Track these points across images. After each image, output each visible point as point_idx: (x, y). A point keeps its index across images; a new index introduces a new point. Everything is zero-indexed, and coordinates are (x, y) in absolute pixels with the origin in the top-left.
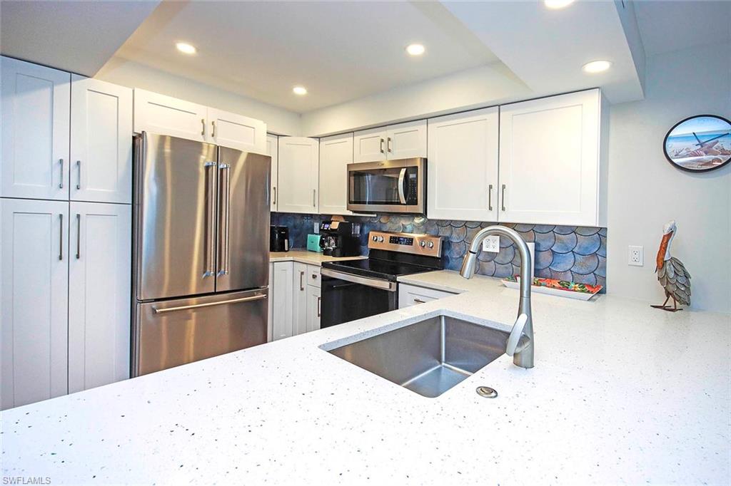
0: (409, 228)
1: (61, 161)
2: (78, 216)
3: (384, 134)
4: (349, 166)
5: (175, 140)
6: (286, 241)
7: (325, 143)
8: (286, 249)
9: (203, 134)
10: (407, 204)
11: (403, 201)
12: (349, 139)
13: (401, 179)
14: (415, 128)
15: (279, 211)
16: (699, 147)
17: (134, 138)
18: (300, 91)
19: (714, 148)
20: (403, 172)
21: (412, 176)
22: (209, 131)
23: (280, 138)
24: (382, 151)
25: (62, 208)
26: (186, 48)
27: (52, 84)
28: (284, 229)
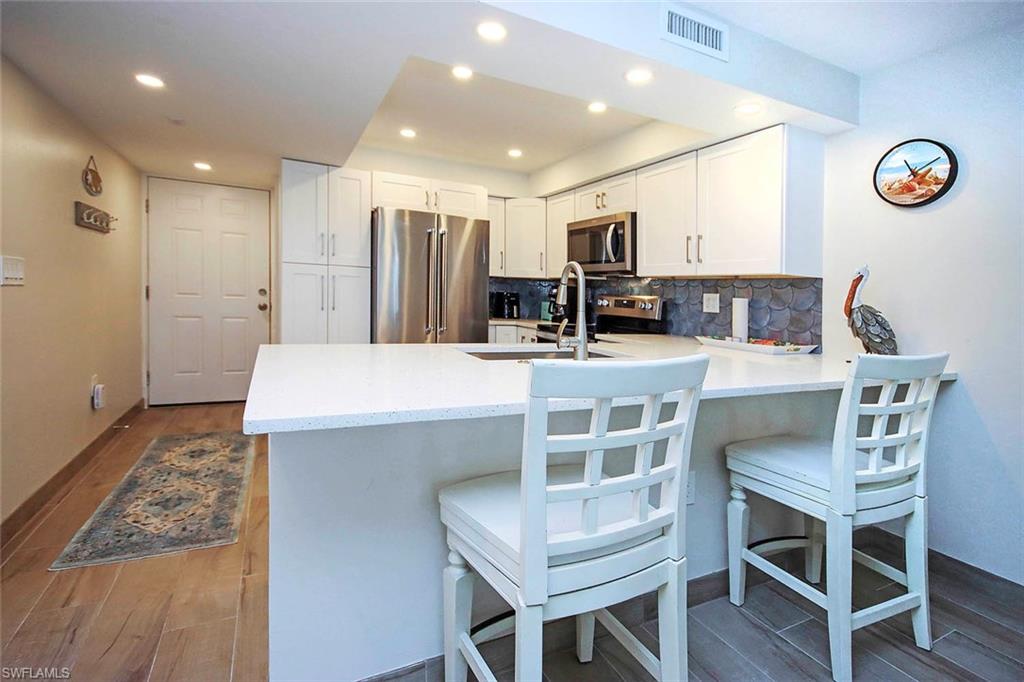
0: (636, 290)
1: (322, 235)
2: (334, 277)
3: (599, 189)
4: (568, 225)
5: (413, 214)
6: (515, 307)
7: (552, 202)
8: (515, 316)
9: (427, 203)
10: (616, 261)
11: (613, 260)
12: (570, 197)
13: (609, 235)
14: (624, 180)
15: (507, 276)
16: (912, 177)
17: (372, 212)
18: (515, 153)
19: (927, 178)
20: (612, 227)
21: (620, 232)
22: (432, 200)
23: (507, 201)
24: (598, 208)
25: (323, 270)
26: (408, 133)
27: (317, 176)
28: (513, 295)
